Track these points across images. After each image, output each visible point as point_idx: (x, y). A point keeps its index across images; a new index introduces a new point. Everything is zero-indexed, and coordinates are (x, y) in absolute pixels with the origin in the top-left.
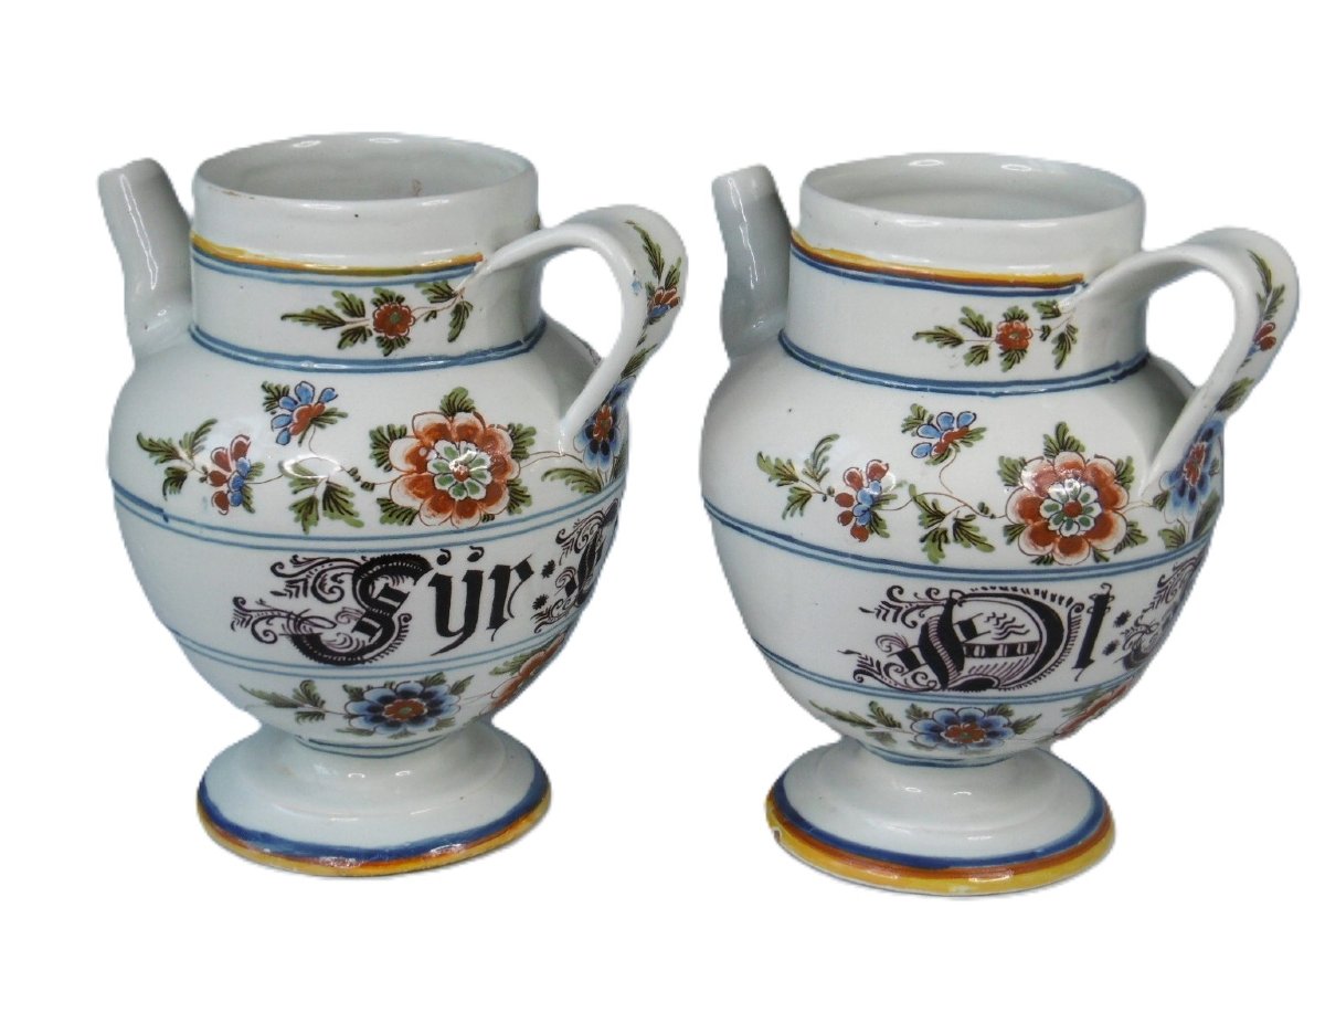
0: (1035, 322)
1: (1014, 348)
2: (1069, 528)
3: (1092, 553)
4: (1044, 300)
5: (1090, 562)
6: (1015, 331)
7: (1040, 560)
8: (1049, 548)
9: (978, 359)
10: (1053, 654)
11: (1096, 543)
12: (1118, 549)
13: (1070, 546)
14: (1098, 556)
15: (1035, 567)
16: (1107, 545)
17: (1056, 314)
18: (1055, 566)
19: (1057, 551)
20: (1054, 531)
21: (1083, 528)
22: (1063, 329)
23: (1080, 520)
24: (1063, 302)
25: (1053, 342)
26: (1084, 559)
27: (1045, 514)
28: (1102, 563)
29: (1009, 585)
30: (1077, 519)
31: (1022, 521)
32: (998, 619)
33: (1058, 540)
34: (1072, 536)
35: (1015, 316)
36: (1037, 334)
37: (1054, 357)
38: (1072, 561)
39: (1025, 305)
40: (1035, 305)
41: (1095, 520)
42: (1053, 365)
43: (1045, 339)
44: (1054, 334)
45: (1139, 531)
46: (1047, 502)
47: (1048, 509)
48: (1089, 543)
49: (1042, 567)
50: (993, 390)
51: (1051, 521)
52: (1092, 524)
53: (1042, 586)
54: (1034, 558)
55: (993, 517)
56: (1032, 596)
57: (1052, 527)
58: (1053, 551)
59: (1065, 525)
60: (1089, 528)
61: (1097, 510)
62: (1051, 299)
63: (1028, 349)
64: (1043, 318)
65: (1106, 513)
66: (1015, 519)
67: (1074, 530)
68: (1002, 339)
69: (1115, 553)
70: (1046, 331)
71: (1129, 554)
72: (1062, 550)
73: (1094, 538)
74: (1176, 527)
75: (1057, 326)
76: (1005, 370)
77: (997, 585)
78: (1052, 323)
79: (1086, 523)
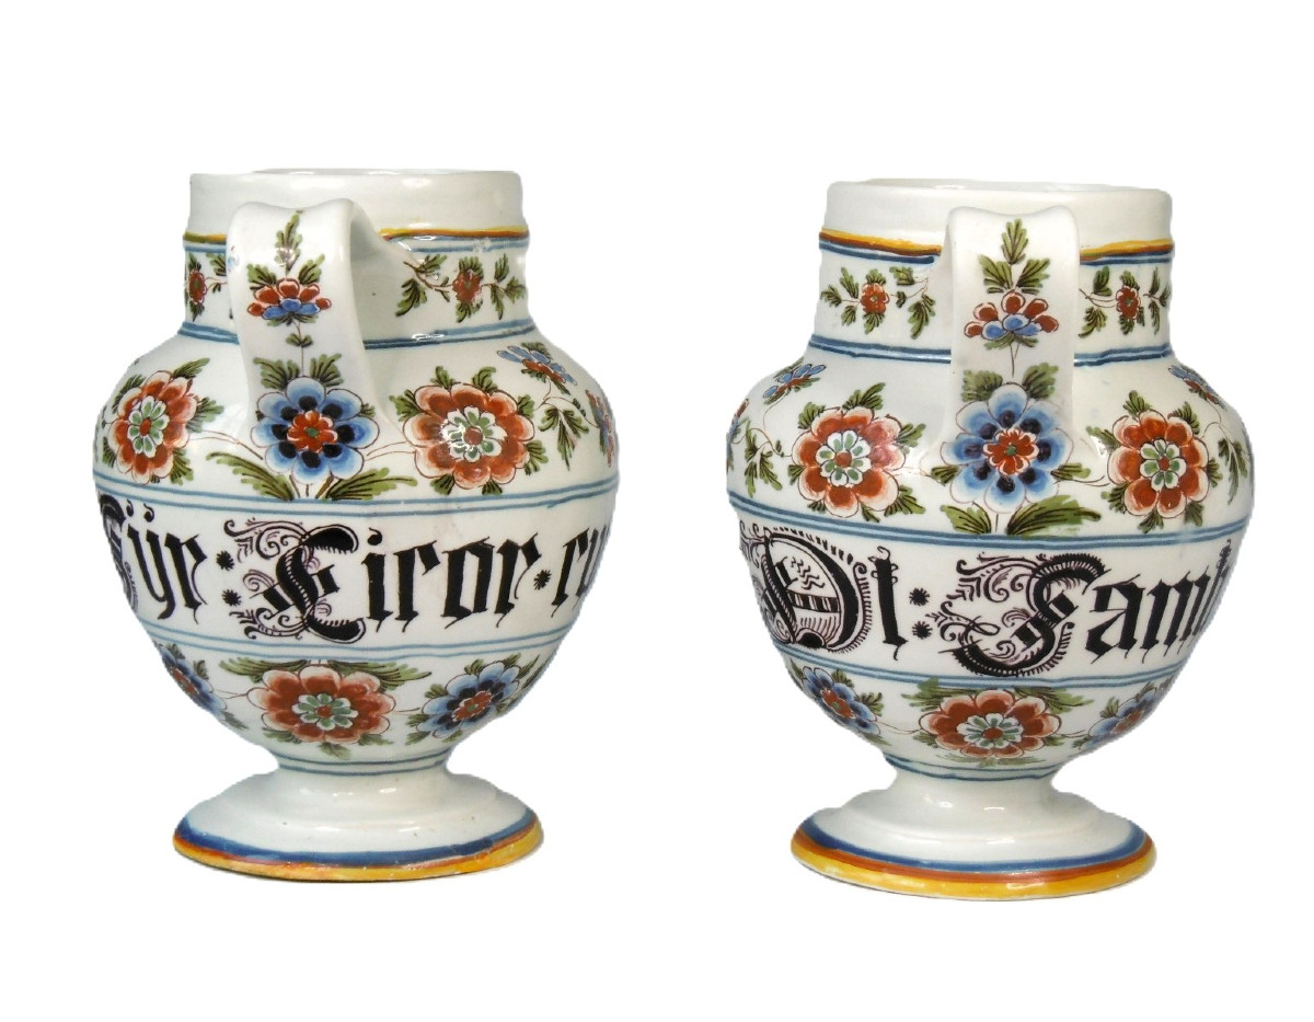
0: (891, 288)
1: (875, 313)
2: (838, 477)
3: (860, 508)
4: (899, 265)
5: (859, 518)
6: (875, 294)
7: (815, 506)
8: (822, 494)
9: (849, 319)
10: (856, 619)
11: (864, 499)
12: (890, 511)
13: (841, 496)
14: (867, 515)
15: (810, 512)
16: (878, 504)
17: (911, 282)
18: (827, 515)
19: (828, 499)
20: (826, 478)
21: (851, 480)
22: (918, 298)
23: (849, 471)
24: (919, 271)
25: (910, 310)
26: (851, 513)
27: (820, 459)
28: (872, 522)
29: (798, 529)
30: (847, 469)
31: (802, 463)
32: (799, 565)
33: (829, 488)
34: (840, 486)
35: (874, 279)
36: (894, 300)
37: (910, 326)
38: (841, 512)
39: (883, 268)
40: (892, 270)
41: (864, 474)
42: (910, 333)
43: (900, 306)
44: (910, 303)
45: (915, 499)
46: (824, 448)
47: (823, 455)
48: (858, 498)
49: (816, 513)
50: (857, 351)
51: (823, 467)
52: (860, 479)
53: (823, 536)
54: (811, 502)
55: (782, 455)
56: (815, 544)
57: (824, 474)
58: (824, 498)
59: (835, 474)
60: (857, 482)
61: (866, 465)
62: (907, 266)
63: (885, 313)
64: (898, 284)
65: (876, 470)
66: (797, 461)
67: (842, 482)
68: (865, 301)
69: (885, 515)
70: (902, 299)
71: (900, 520)
72: (833, 500)
73: (862, 494)
74: (969, 509)
75: (913, 295)
76: (867, 332)
77: (790, 527)
78: (907, 290)
79: (855, 476)
